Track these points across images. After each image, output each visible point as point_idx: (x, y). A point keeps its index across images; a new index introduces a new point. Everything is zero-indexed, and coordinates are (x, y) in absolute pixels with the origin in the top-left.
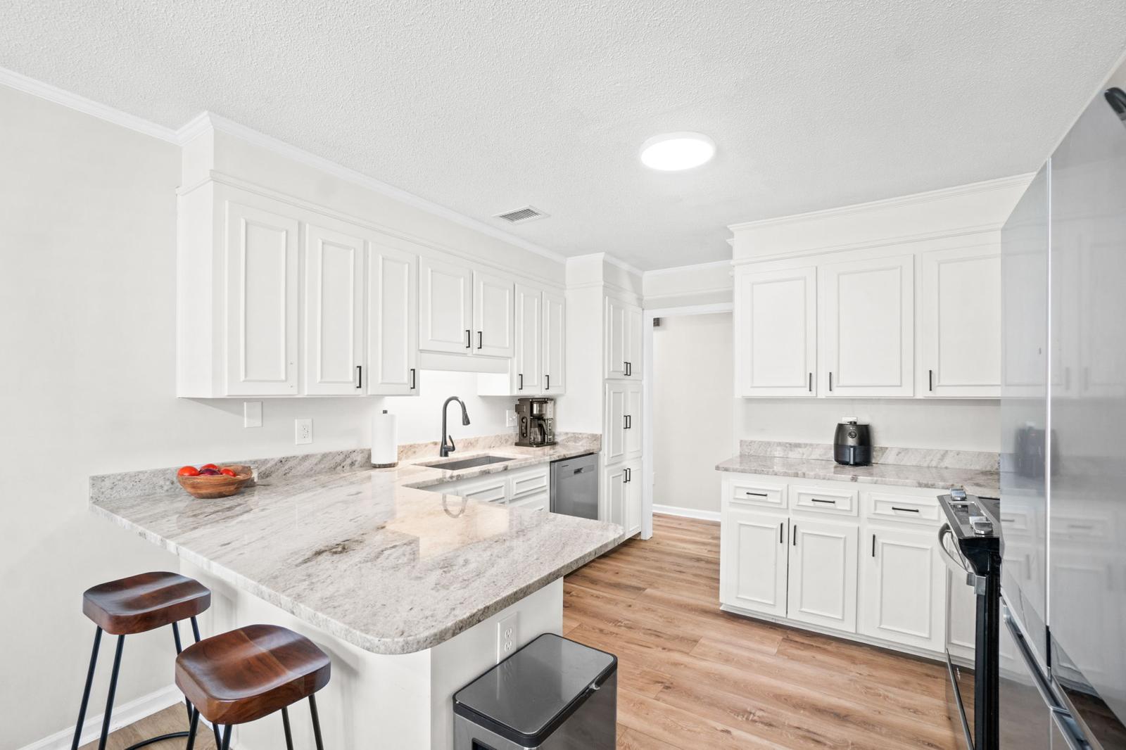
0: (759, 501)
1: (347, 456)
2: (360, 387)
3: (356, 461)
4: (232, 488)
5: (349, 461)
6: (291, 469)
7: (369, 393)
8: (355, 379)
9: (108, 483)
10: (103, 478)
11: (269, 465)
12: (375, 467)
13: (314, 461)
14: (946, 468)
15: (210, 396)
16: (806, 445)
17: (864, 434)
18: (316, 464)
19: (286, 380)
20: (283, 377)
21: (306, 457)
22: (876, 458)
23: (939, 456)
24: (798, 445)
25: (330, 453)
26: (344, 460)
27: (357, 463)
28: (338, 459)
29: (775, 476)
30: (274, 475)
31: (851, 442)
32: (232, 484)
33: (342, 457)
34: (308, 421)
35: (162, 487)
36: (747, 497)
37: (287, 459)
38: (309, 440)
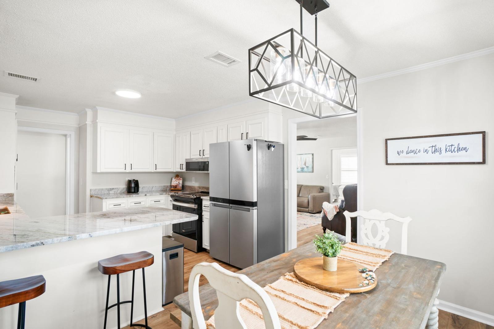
0: (117, 207)
14: (153, 191)
16: (116, 188)
17: (136, 183)
22: (140, 190)
23: (152, 188)
24: (113, 189)
29: (123, 198)
31: (133, 185)
36: (113, 207)
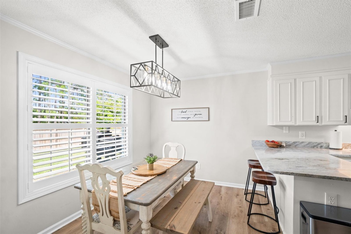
1: (319, 144)
2: (318, 122)
3: (323, 146)
4: (276, 146)
5: (320, 146)
6: (297, 145)
7: (323, 124)
8: (316, 120)
9: (254, 142)
10: (254, 141)
11: (290, 143)
12: (330, 149)
13: (305, 144)
15: (271, 125)
18: (306, 145)
19: (291, 121)
20: (290, 120)
21: (302, 142)
25: (312, 142)
26: (318, 145)
27: (323, 147)
28: (315, 144)
30: (292, 146)
32: (276, 145)
33: (316, 144)
34: (304, 132)
35: (264, 144)
37: (296, 142)
38: (304, 138)
